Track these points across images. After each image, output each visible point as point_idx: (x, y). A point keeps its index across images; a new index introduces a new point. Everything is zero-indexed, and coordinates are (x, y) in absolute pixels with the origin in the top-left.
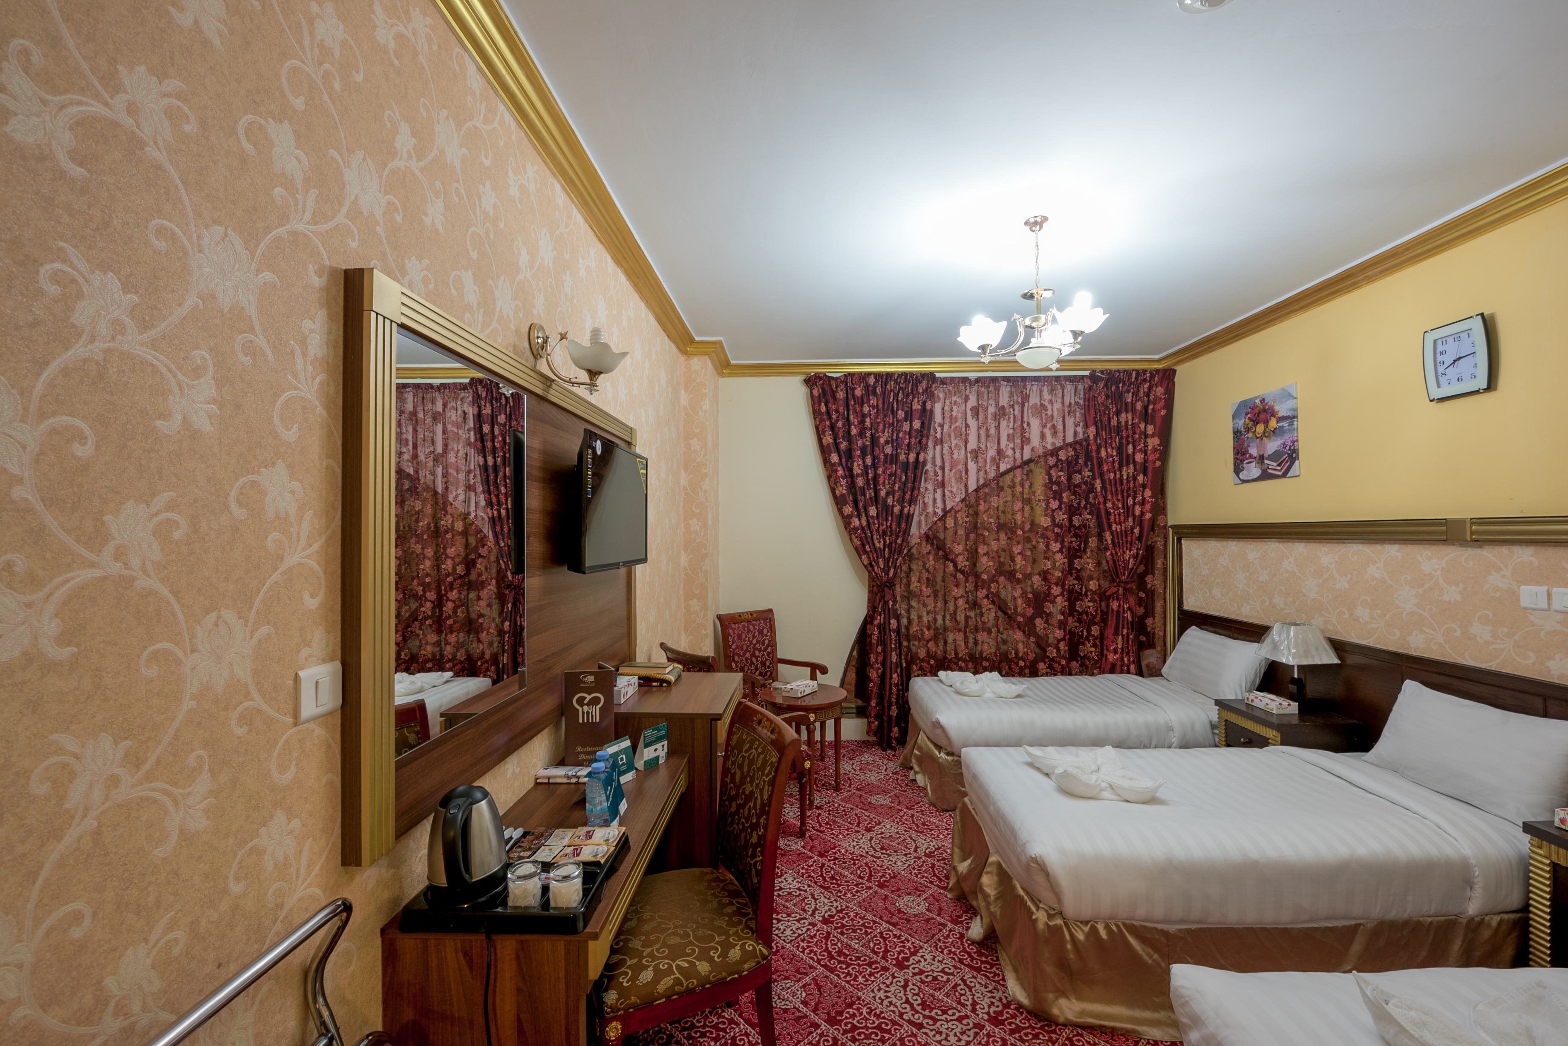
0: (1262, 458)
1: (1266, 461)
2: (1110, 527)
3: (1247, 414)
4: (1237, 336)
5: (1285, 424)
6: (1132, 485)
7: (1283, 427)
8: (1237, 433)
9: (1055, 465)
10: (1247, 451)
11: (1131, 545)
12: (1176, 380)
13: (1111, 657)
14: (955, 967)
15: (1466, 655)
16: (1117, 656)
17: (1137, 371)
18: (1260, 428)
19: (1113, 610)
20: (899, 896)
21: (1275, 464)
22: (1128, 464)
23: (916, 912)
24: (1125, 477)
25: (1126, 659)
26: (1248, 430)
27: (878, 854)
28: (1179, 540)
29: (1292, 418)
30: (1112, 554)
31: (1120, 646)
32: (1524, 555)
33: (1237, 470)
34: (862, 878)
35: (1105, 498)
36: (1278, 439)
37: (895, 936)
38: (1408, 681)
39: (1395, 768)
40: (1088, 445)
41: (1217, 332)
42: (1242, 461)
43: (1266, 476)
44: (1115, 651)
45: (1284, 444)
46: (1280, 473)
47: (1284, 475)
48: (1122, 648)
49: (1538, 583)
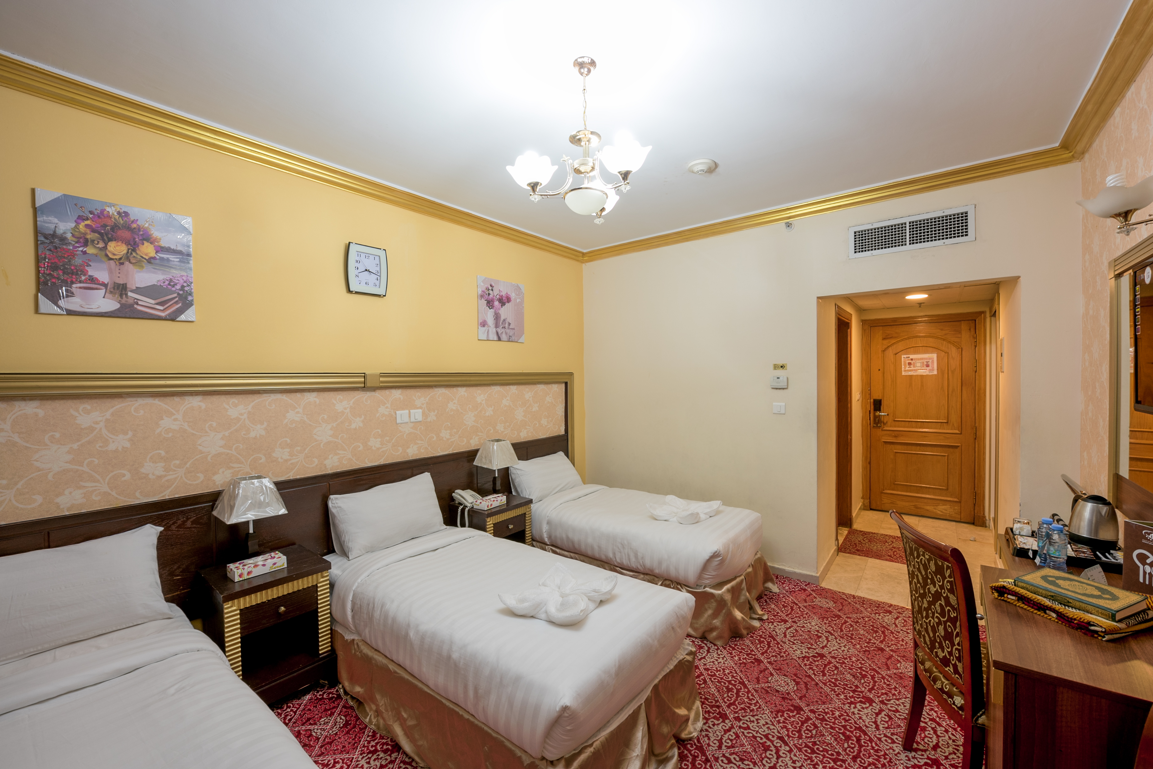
0: (118, 287)
1: (130, 294)
3: (84, 219)
5: (171, 258)
7: (168, 260)
8: (46, 235)
10: (85, 273)
15: (366, 460)
18: (118, 249)
21: (150, 301)
26: (85, 241)
29: (185, 254)
32: (397, 394)
36: (158, 272)
42: (63, 282)
43: (129, 312)
45: (168, 282)
46: (163, 314)
47: (172, 318)
49: (403, 409)
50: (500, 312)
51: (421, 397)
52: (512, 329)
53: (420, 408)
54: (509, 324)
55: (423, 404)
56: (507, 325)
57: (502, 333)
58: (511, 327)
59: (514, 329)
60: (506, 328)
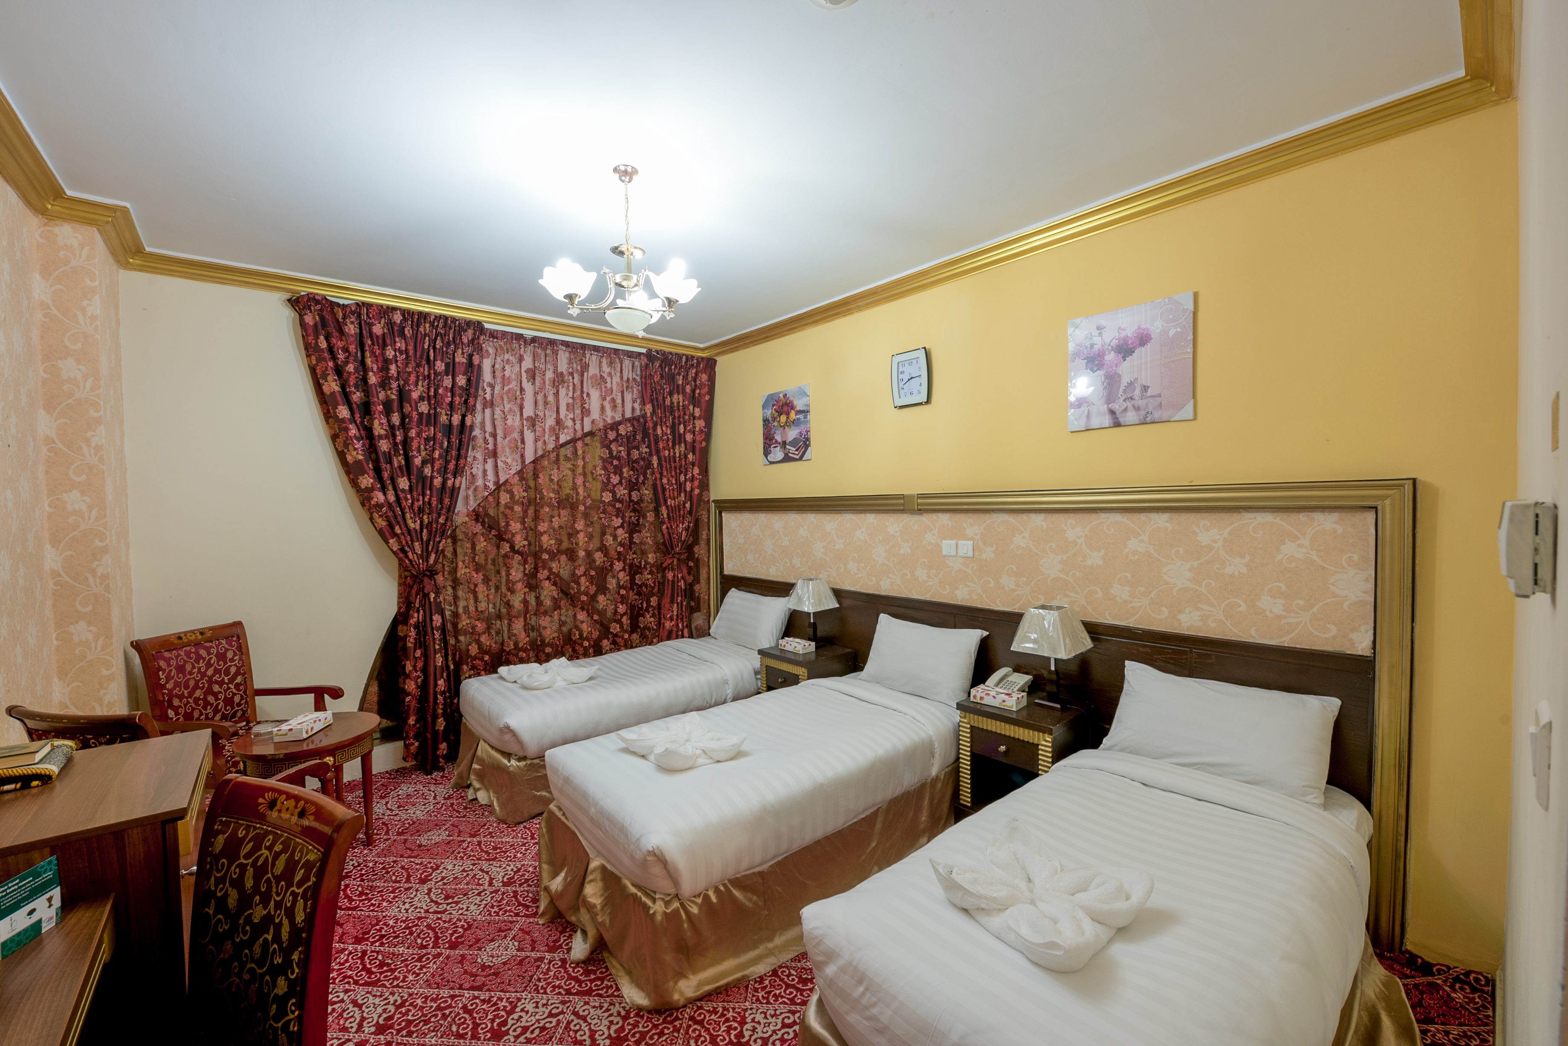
0: (784, 443)
1: (787, 447)
2: (666, 501)
3: (773, 406)
4: (767, 337)
5: (801, 416)
6: (683, 463)
7: (799, 419)
8: (766, 421)
9: (616, 440)
10: (774, 437)
11: (683, 519)
12: (716, 369)
13: (668, 625)
14: (563, 1003)
15: (913, 592)
16: (673, 623)
17: (687, 356)
18: (783, 418)
19: (668, 580)
20: (480, 949)
21: (794, 449)
22: (680, 443)
23: (504, 958)
24: (677, 455)
25: (680, 625)
26: (774, 419)
27: (441, 908)
28: (720, 513)
29: (805, 412)
30: (667, 528)
31: (675, 613)
32: (944, 519)
33: (766, 453)
34: (425, 947)
35: (661, 474)
36: (796, 428)
37: (483, 1001)
38: (882, 614)
39: (877, 681)
40: (646, 422)
41: (752, 332)
42: (770, 446)
43: (787, 459)
44: (671, 619)
45: (800, 433)
46: (797, 457)
47: (801, 459)
48: (677, 615)
49: (951, 539)
50: (1119, 370)
51: (972, 524)
52: (1153, 396)
53: (972, 539)
54: (1145, 388)
55: (976, 535)
56: (1137, 393)
57: (1126, 410)
58: (1149, 394)
59: (1159, 395)
60: (1137, 398)
